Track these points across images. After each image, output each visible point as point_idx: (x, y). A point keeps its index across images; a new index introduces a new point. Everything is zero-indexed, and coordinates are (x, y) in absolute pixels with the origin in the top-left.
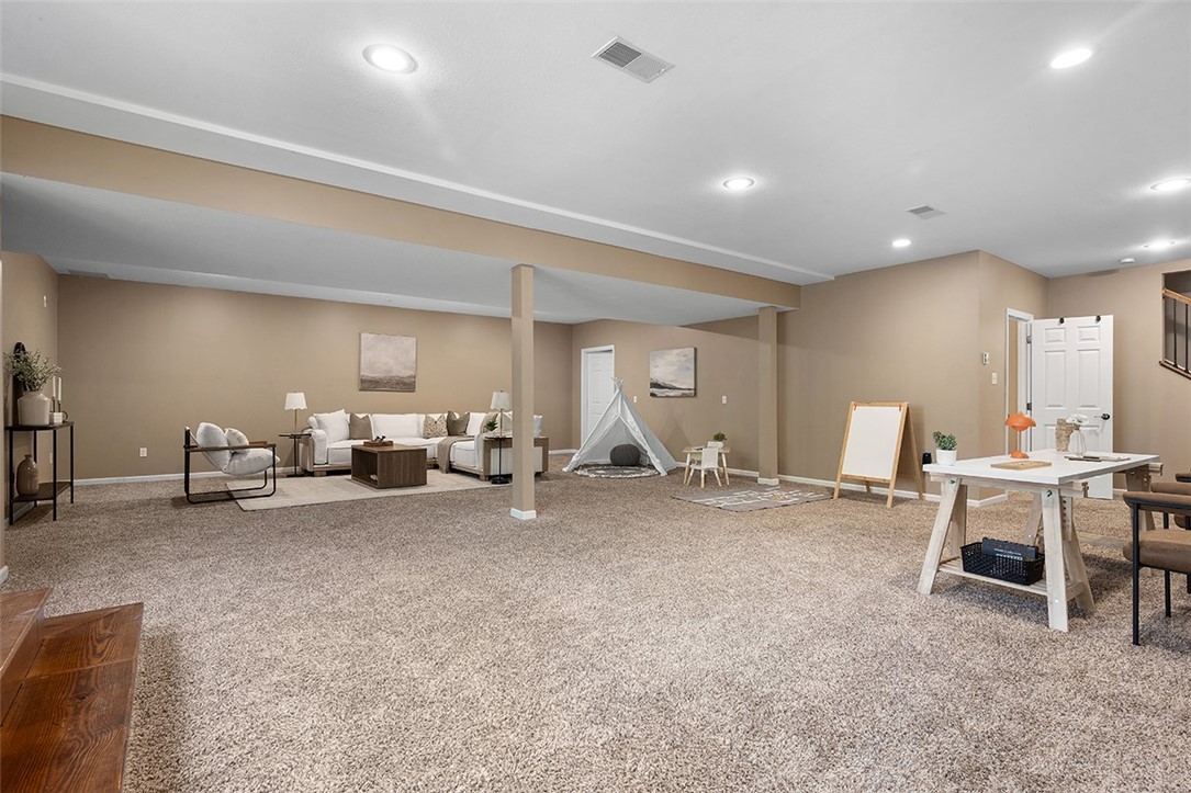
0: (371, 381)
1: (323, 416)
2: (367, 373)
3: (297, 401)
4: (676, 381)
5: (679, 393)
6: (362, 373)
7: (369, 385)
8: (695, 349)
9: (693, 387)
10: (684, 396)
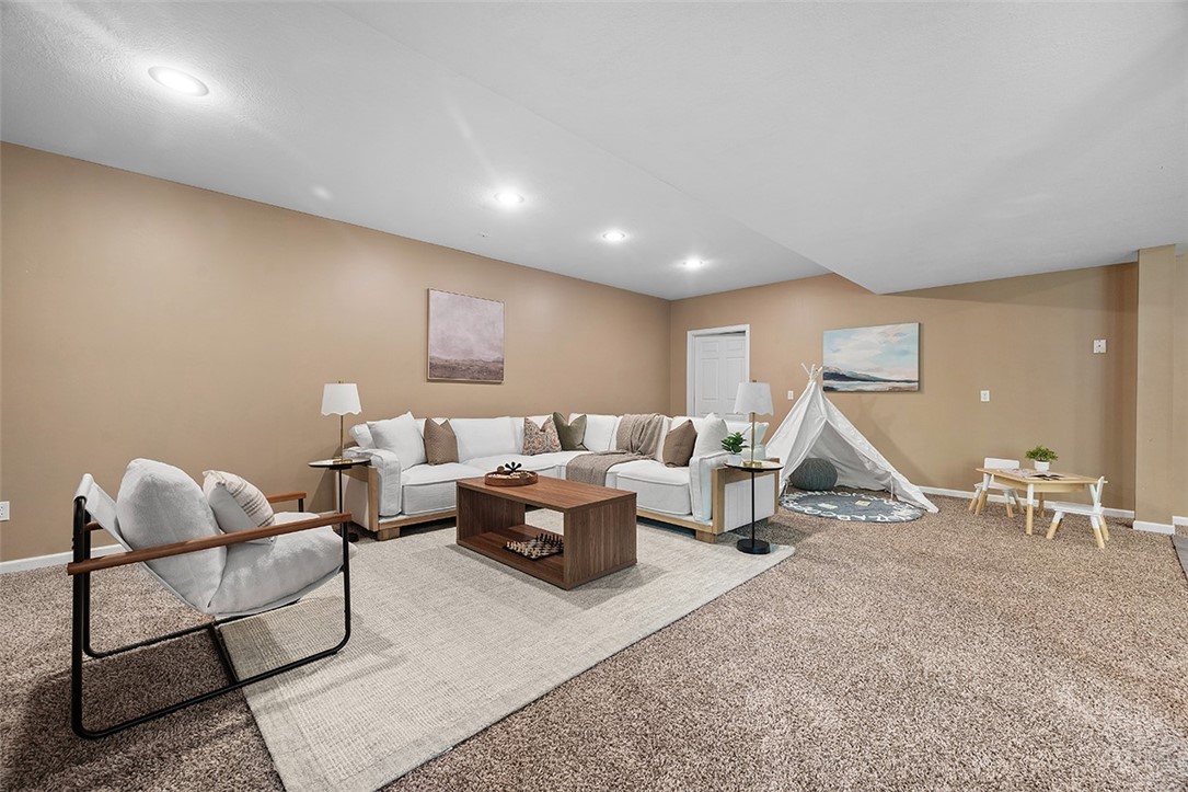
0: (444, 367)
1: (384, 425)
2: (438, 354)
3: (344, 399)
4: (878, 370)
5: (886, 386)
6: (432, 354)
7: (442, 372)
8: (920, 325)
9: (917, 379)
10: (893, 391)
